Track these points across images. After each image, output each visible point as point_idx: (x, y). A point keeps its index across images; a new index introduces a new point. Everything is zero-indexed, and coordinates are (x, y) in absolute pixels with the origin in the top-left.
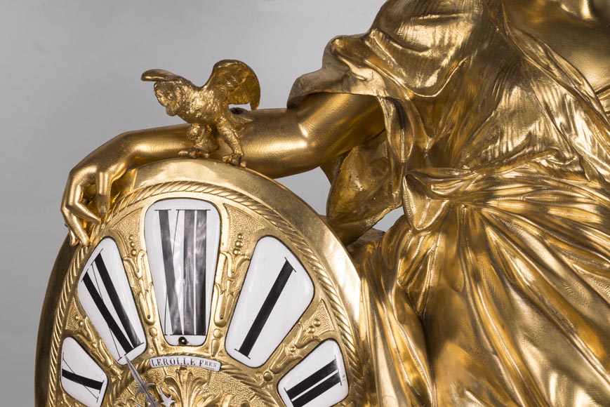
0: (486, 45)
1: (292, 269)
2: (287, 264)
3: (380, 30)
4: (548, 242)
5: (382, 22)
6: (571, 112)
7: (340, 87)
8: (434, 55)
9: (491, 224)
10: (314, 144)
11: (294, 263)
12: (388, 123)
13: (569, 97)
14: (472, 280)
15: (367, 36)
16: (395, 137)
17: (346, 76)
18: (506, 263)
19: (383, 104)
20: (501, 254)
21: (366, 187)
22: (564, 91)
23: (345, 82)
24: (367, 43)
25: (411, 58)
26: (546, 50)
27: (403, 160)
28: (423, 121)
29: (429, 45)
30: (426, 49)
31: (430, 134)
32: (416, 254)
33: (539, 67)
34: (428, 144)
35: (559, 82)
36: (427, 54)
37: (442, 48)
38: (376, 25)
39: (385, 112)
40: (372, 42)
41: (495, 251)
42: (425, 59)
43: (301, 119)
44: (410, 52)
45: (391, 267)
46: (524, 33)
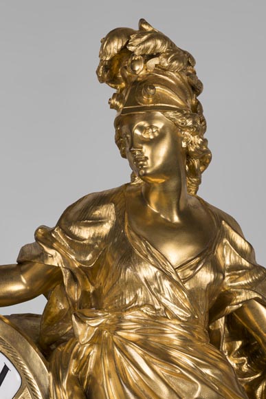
0: (116, 240)
1: (8, 369)
2: (5, 367)
3: (60, 227)
4: (146, 357)
5: (63, 222)
6: (161, 281)
7: (39, 259)
8: (90, 243)
9: (116, 346)
10: (28, 288)
11: (10, 365)
12: (66, 281)
13: (159, 274)
14: (107, 376)
15: (52, 231)
16: (70, 288)
17: (42, 254)
18: (123, 369)
19: (63, 269)
20: (121, 363)
21: (66, 306)
22: (156, 270)
23: (42, 257)
24: (53, 235)
25: (77, 244)
26: (147, 245)
27: (76, 299)
28: (88, 277)
29: (87, 238)
30: (85, 240)
31: (93, 284)
32: (82, 356)
33: (141, 256)
34: (91, 289)
35: (153, 265)
36: (85, 242)
37: (95, 238)
38: (59, 224)
39: (64, 275)
40: (56, 234)
41: (117, 362)
42: (85, 245)
43: (23, 272)
44: (76, 241)
45: (65, 367)
46: (137, 234)
